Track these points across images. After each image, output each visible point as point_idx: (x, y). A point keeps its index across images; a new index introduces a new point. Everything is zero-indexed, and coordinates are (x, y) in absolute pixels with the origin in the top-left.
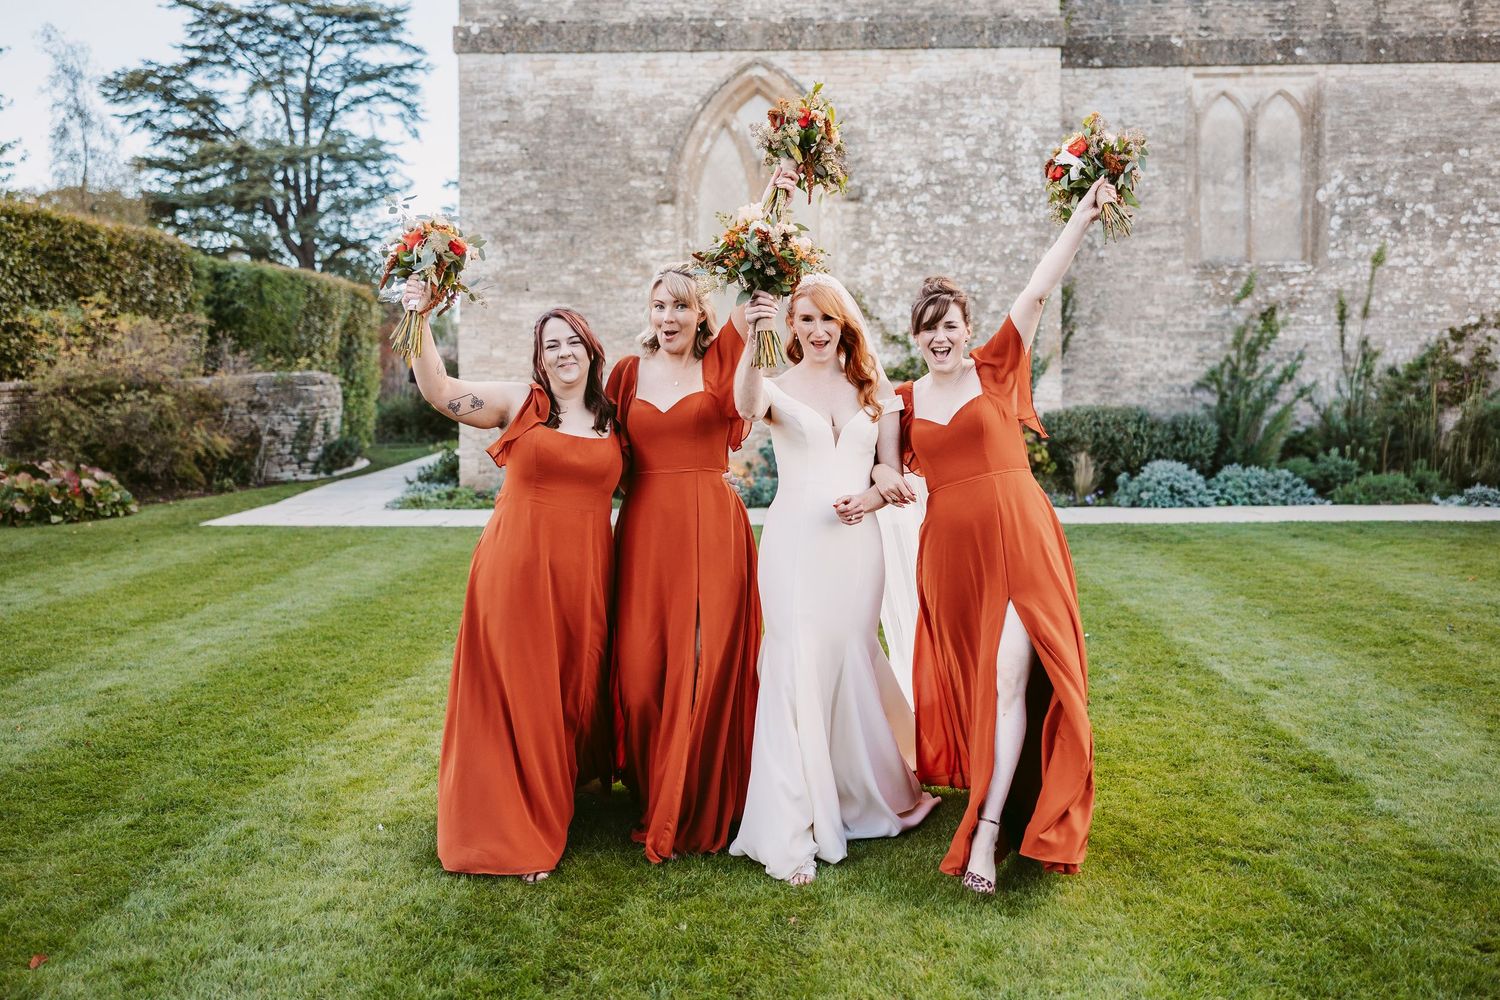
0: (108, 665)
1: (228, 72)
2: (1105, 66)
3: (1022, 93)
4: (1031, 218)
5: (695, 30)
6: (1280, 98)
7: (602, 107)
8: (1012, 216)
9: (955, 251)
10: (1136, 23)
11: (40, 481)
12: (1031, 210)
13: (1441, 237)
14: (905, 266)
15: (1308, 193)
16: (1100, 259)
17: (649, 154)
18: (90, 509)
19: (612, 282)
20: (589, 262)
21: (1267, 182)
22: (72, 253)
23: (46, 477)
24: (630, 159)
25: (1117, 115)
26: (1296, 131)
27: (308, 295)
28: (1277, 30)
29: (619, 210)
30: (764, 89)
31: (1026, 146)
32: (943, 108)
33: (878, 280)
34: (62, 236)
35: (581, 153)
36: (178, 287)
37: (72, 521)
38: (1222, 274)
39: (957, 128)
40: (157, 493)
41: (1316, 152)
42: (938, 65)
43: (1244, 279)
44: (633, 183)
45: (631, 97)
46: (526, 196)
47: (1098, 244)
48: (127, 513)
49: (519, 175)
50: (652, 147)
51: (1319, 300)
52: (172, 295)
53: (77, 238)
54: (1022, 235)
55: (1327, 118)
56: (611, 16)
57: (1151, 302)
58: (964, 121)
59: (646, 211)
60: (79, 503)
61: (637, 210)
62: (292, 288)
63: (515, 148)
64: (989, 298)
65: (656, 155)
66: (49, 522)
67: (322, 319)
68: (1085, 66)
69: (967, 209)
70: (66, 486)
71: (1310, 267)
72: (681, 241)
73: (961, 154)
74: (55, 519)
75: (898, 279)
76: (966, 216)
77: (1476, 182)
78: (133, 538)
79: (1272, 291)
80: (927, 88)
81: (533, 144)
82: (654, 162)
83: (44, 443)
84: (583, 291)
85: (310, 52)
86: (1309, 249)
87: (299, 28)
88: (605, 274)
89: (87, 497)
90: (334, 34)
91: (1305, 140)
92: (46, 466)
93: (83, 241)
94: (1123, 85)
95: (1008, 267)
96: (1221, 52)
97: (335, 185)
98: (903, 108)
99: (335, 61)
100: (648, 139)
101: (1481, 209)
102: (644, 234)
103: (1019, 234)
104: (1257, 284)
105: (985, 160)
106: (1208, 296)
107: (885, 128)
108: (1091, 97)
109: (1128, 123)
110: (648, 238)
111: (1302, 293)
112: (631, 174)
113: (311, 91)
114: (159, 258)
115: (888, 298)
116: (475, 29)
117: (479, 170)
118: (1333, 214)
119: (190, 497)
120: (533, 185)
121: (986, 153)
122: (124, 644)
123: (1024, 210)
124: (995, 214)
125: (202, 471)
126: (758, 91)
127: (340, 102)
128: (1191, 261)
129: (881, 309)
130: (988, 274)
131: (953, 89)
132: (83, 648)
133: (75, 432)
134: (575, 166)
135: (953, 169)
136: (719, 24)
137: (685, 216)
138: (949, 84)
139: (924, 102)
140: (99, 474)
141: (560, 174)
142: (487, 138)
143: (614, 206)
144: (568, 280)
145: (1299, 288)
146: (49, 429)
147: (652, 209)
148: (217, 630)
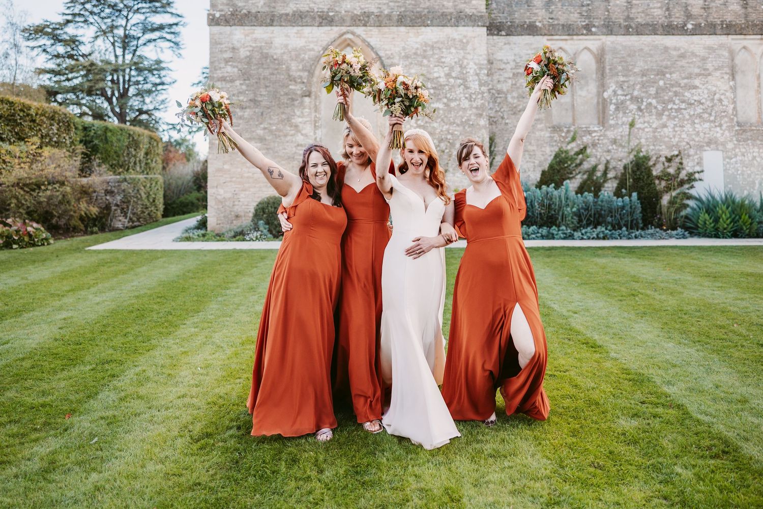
0: (60, 308)
1: (86, 26)
2: (507, 35)
3: (469, 47)
4: (475, 105)
5: (319, 16)
6: (586, 50)
7: (276, 51)
8: (465, 104)
9: (440, 120)
10: (521, 15)
11: (7, 228)
12: (474, 101)
13: (660, 115)
15: (600, 94)
16: (506, 124)
17: (298, 73)
18: (32, 242)
19: (281, 134)
20: (270, 124)
21: (581, 89)
22: (19, 117)
23: (10, 226)
24: (289, 76)
25: (513, 58)
26: (593, 65)
27: (129, 138)
28: (583, 20)
29: (284, 99)
30: (352, 44)
31: (472, 71)
32: (434, 54)
34: (14, 110)
35: (267, 73)
36: (68, 134)
37: (22, 248)
38: (562, 131)
39: (440, 63)
40: (61, 234)
41: (602, 75)
42: (431, 34)
43: (572, 134)
44: (291, 87)
45: (290, 47)
46: (240, 93)
47: (505, 117)
48: (48, 244)
49: (238, 83)
50: (300, 70)
51: (606, 143)
52: (64, 138)
53: (21, 110)
54: (470, 112)
55: (607, 60)
56: (281, 9)
57: (530, 144)
58: (443, 60)
59: (297, 100)
60: (26, 239)
61: (293, 100)
62: (121, 134)
63: (236, 70)
65: (301, 74)
66: (12, 248)
67: (135, 150)
68: (498, 35)
69: (445, 100)
70: (20, 231)
71: (601, 128)
72: (313, 114)
73: (442, 75)
74: (15, 246)
76: (445, 104)
77: (674, 89)
78: (55, 255)
79: (585, 139)
80: (426, 45)
81: (244, 68)
82: (301, 77)
83: (8, 210)
84: (267, 138)
85: (127, 17)
86: (601, 119)
87: (121, 6)
88: (278, 130)
89: (30, 236)
90: (138, 9)
91: (598, 70)
92: (9, 221)
93: (24, 112)
94: (515, 44)
95: (464, 127)
96: (559, 30)
97: (137, 83)
98: (415, 54)
99: (139, 21)
100: (297, 67)
101: (677, 102)
102: (296, 111)
103: (469, 112)
104: (578, 135)
105: (453, 78)
106: (556, 141)
107: (407, 63)
108: (501, 49)
109: (518, 61)
110: (298, 113)
111: (598, 140)
112: (290, 83)
113: (126, 36)
114: (59, 120)
116: (218, 15)
117: (219, 80)
118: (611, 103)
119: (77, 236)
120: (244, 87)
121: (454, 74)
122: (65, 300)
123: (471, 101)
124: (458, 102)
125: (83, 224)
126: (348, 45)
127: (141, 42)
128: (548, 125)
130: (456, 130)
131: (438, 45)
132: (47, 302)
133: (23, 204)
134: (264, 79)
135: (439, 82)
136: (331, 14)
137: (315, 102)
138: (436, 43)
139: (425, 51)
140: (35, 225)
141: (257, 83)
142: (222, 65)
143: (282, 98)
144: (260, 132)
145: (597, 138)
146: (11, 203)
147: (299, 99)
148: (107, 294)
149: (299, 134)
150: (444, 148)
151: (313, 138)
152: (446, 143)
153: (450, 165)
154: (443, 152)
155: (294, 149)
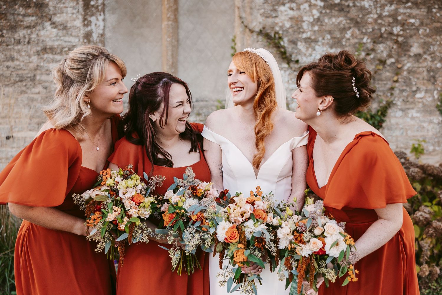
14: (324, 7)
33: (297, 21)
64: (411, 41)
75: (318, 20)
115: (308, 41)
129: (299, 52)
130: (410, 16)
149: (47, 24)
150: (385, 54)
151: (83, 31)
152: (389, 43)
153: (396, 92)
154: (383, 62)
155: (35, 59)
